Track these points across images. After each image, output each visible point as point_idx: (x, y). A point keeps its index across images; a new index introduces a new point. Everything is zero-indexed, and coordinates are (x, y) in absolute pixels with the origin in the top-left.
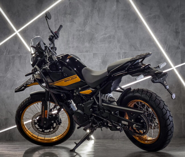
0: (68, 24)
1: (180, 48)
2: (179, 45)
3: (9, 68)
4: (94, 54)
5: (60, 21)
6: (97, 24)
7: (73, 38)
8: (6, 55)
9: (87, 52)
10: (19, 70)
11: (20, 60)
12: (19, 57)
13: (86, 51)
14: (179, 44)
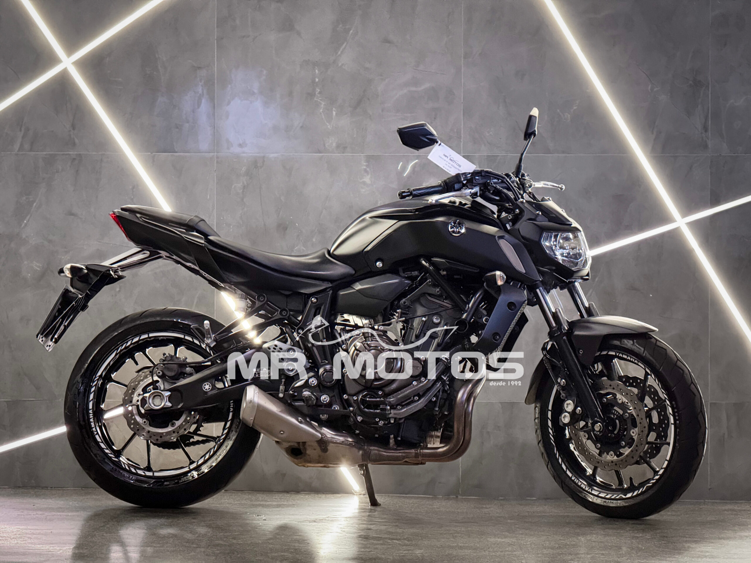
0: (272, 37)
1: (706, 147)
2: (703, 135)
3: (34, 202)
4: (369, 159)
5: (238, 22)
6: (387, 41)
7: (290, 94)
8: (19, 151)
9: (345, 148)
10: (72, 214)
11: (77, 171)
12: (74, 159)
13: (338, 147)
14: (705, 129)
